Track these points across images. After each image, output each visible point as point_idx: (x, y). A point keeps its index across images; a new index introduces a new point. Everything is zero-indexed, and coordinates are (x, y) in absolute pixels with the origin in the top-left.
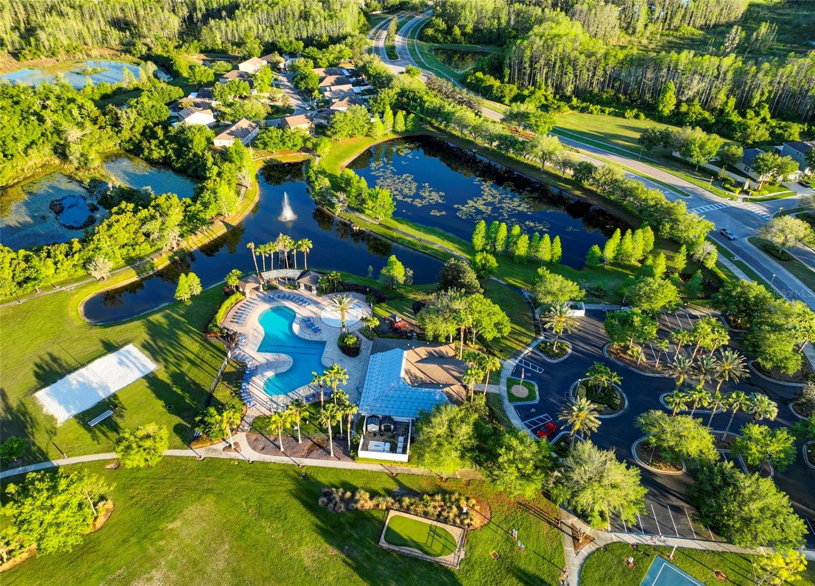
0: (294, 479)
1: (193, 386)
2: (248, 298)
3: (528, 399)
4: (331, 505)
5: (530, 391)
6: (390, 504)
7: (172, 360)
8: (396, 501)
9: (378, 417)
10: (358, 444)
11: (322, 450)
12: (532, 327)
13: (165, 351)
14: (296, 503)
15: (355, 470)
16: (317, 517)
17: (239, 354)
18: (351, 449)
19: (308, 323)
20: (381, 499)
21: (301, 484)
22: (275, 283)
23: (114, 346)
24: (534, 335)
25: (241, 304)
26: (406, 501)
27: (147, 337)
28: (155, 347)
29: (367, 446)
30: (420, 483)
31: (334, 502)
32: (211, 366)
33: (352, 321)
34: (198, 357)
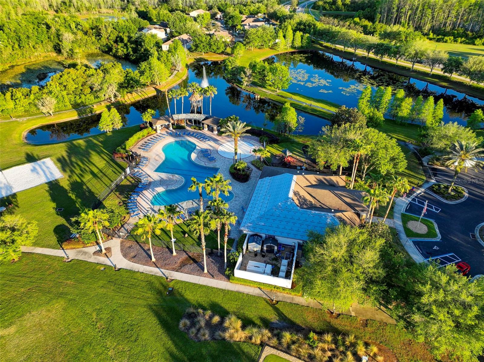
0: (159, 293)
1: (87, 194)
2: (158, 134)
3: (428, 235)
4: (194, 330)
5: (429, 227)
6: (266, 338)
7: (78, 171)
8: (274, 335)
9: (261, 237)
10: (235, 263)
11: (195, 265)
12: (422, 172)
13: (75, 165)
14: (153, 321)
15: (228, 291)
16: (174, 342)
17: (138, 171)
18: (227, 267)
19: (205, 153)
20: (255, 330)
21: (164, 300)
22: (183, 124)
23: (35, 158)
24: (425, 178)
25: (152, 137)
26: (287, 337)
27: (65, 154)
28: (68, 161)
29: (246, 267)
30: (305, 316)
31: (197, 326)
32: (110, 179)
33: (246, 155)
34: (101, 172)
